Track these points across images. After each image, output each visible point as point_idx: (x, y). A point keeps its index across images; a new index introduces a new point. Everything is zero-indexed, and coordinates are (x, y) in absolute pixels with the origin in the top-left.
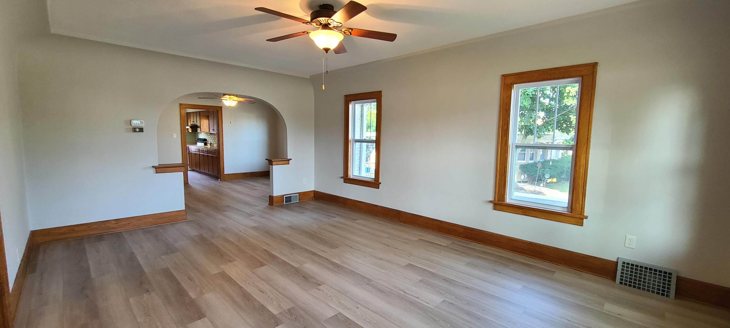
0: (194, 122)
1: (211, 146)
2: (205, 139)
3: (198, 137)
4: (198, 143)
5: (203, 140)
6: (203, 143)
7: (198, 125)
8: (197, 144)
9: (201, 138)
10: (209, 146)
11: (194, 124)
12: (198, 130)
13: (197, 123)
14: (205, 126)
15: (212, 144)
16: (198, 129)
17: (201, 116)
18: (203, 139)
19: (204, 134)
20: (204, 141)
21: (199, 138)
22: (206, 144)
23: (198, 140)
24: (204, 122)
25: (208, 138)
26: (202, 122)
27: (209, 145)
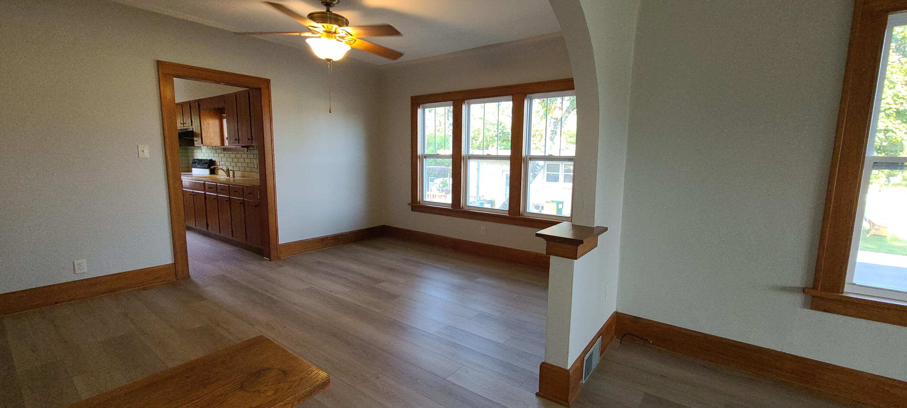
0: (184, 124)
1: (229, 175)
2: (211, 160)
3: (193, 157)
4: (193, 169)
5: (206, 163)
6: (208, 168)
7: (196, 129)
8: (191, 172)
9: (200, 158)
10: (222, 176)
11: (185, 128)
12: (196, 141)
13: (192, 125)
14: (212, 133)
15: (231, 173)
16: (195, 139)
17: (202, 111)
18: (207, 160)
19: (209, 151)
20: (210, 165)
21: (196, 158)
22: (213, 172)
23: (195, 162)
24: (208, 124)
25: (218, 158)
26: (206, 123)
27: (221, 172)
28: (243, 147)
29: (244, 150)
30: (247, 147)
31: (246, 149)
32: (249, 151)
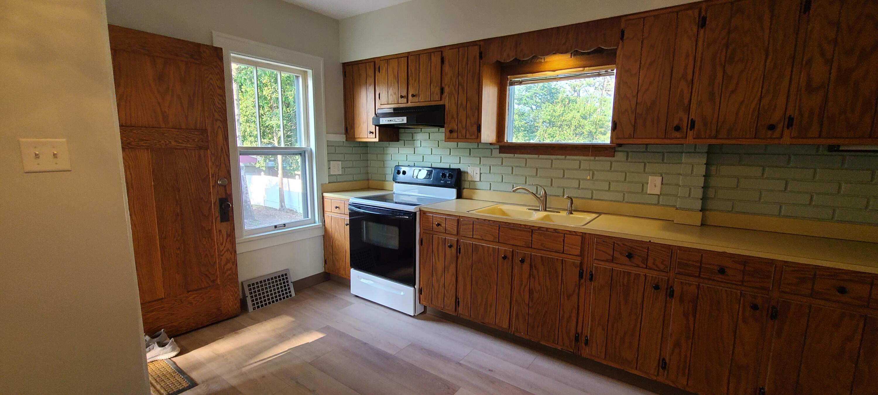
2: (459, 171)
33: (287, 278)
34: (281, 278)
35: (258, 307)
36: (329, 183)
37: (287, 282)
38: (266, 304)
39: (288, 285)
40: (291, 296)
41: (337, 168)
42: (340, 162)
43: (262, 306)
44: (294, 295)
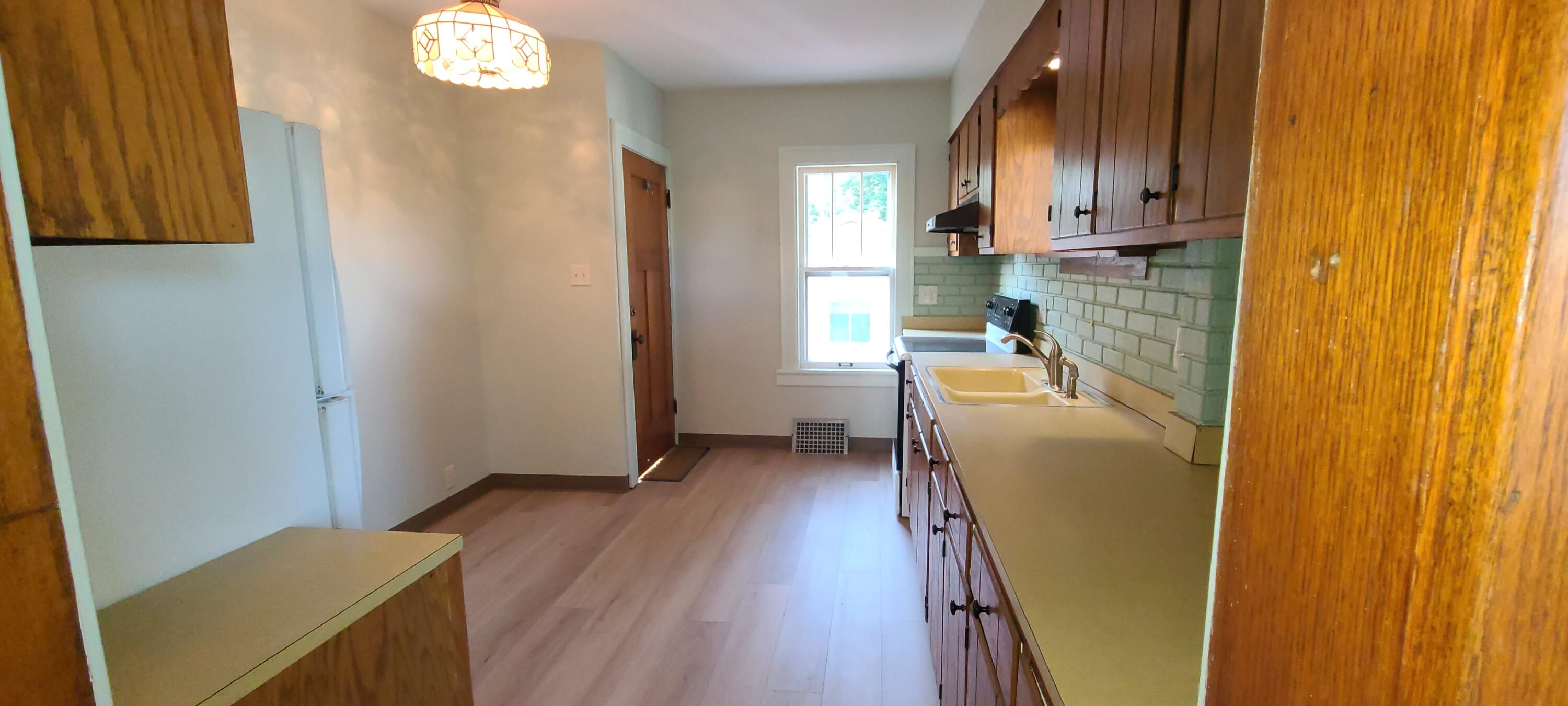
2: (1026, 303)
13: (979, 184)
19: (1028, 270)
21: (1001, 291)
24: (1019, 168)
25: (1048, 297)
28: (1124, 251)
29: (1131, 266)
30: (1147, 251)
31: (1139, 263)
32: (1155, 271)
33: (842, 430)
34: (836, 427)
35: (802, 451)
36: (914, 316)
37: (842, 434)
38: (811, 451)
39: (842, 438)
40: (842, 452)
41: (929, 296)
42: (936, 287)
43: (806, 451)
44: (846, 453)
